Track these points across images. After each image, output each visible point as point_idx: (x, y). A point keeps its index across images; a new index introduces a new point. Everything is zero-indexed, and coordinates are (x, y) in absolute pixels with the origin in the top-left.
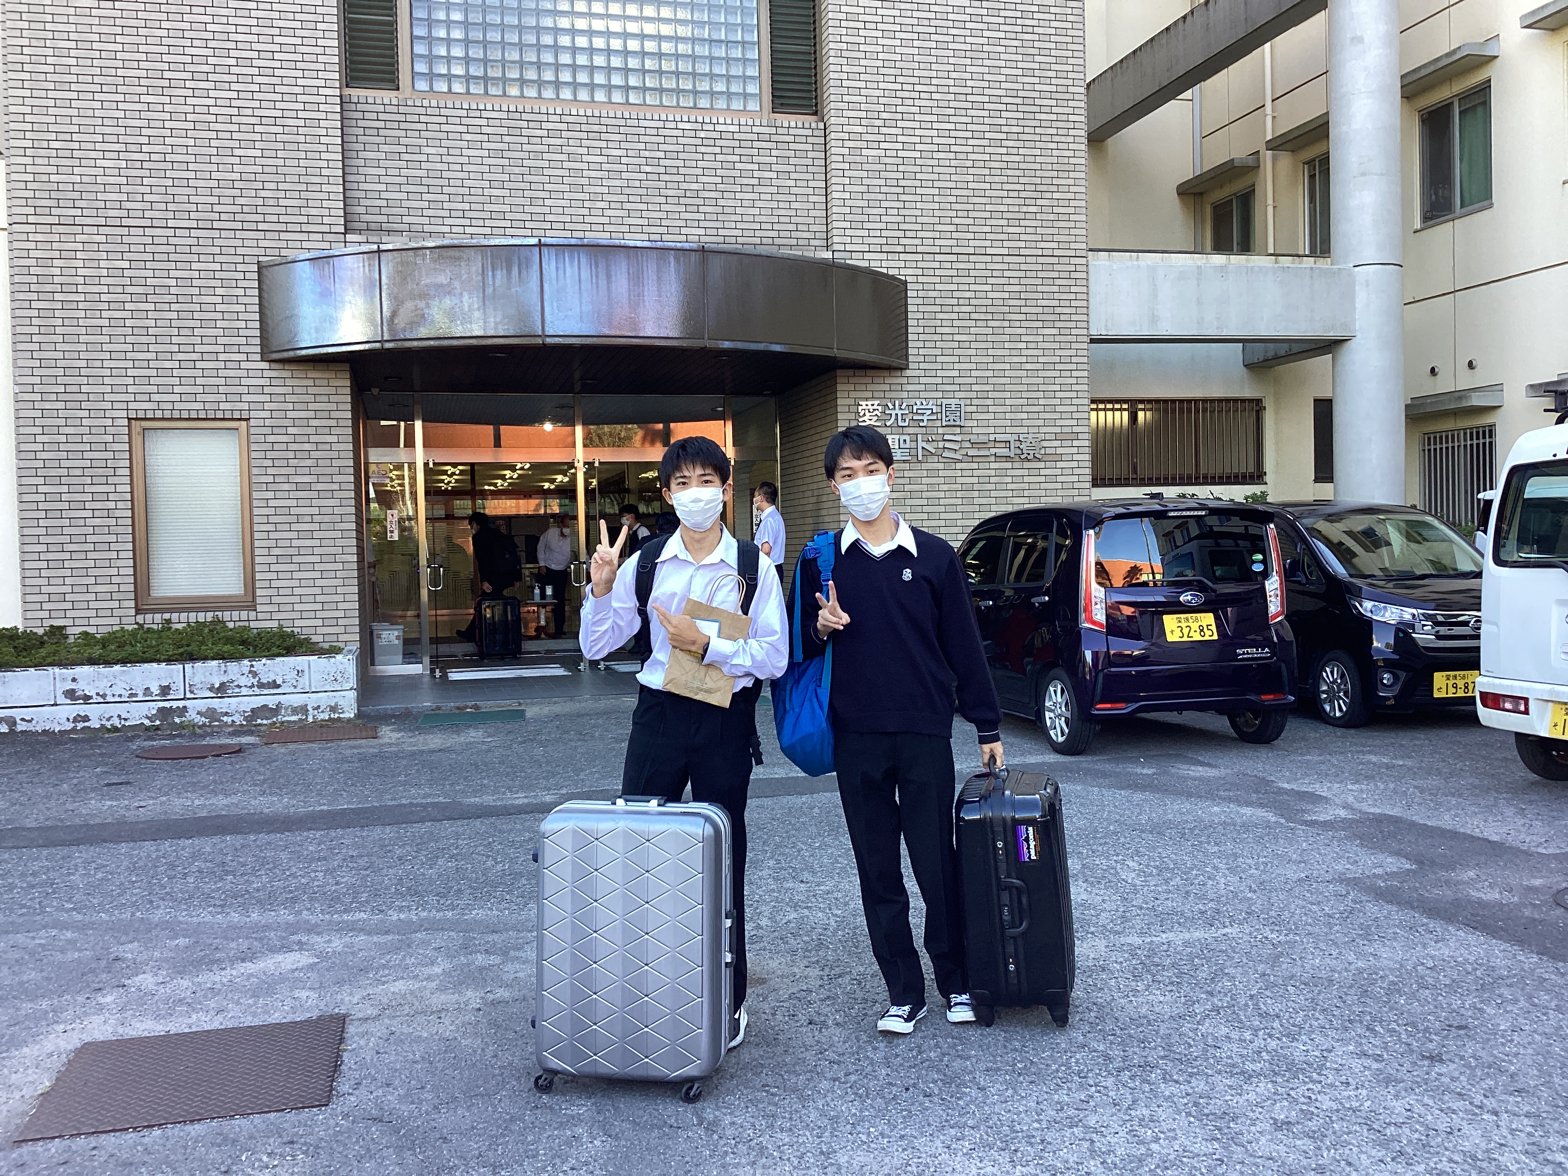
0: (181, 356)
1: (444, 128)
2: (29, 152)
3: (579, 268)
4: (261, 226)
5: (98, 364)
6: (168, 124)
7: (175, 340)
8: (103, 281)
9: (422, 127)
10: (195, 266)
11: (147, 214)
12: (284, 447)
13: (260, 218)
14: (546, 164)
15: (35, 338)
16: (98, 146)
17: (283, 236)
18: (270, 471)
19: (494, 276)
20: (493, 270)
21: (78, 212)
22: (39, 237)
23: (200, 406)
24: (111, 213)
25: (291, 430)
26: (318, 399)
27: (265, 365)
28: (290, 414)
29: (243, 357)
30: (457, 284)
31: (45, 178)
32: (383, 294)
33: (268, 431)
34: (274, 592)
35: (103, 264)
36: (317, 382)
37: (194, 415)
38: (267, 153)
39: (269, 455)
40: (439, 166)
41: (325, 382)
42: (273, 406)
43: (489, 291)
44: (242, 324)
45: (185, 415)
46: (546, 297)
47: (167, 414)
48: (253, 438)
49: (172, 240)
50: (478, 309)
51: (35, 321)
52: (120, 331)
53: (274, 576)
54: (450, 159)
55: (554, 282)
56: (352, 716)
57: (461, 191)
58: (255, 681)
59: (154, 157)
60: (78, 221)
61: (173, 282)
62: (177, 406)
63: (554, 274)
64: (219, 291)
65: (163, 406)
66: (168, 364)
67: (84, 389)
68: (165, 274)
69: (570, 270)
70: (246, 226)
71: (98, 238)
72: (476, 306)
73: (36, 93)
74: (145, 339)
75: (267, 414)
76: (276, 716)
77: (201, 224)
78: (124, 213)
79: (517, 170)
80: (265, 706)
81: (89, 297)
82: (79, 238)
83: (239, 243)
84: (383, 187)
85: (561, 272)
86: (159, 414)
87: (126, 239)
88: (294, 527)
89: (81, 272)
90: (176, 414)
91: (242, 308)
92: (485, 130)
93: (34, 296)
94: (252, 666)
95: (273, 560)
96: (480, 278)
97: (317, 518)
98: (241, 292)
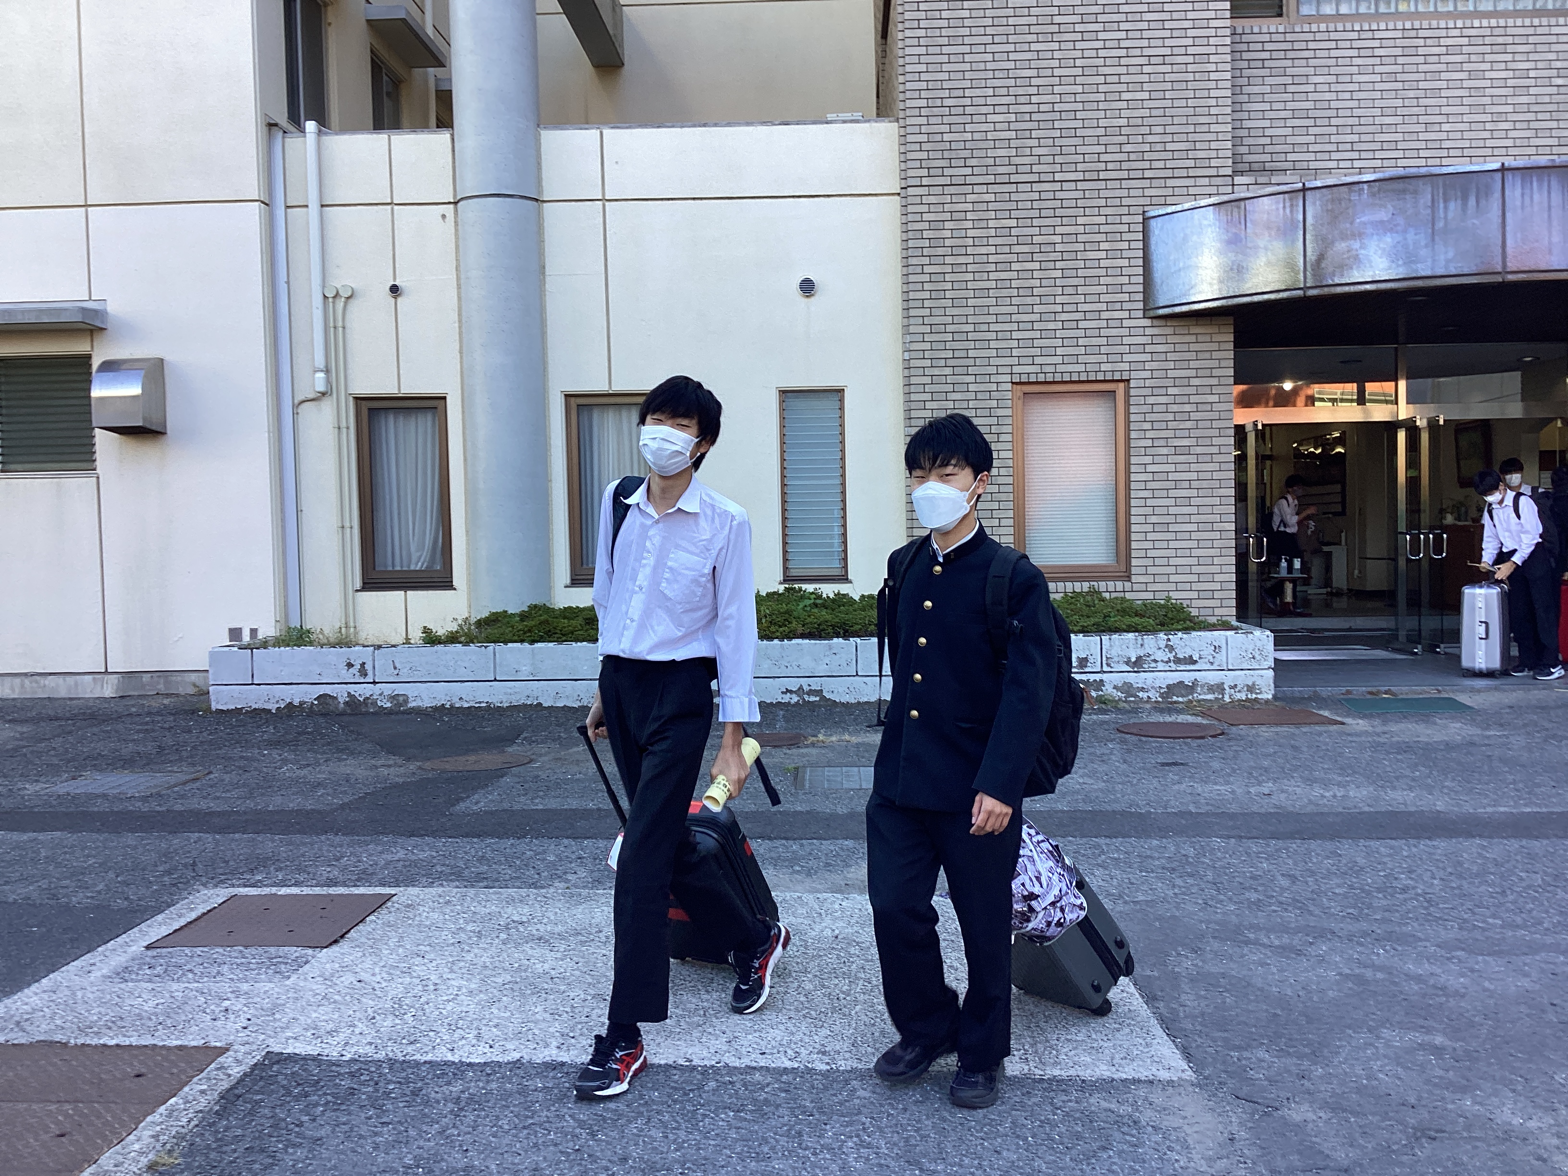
0: (1064, 316)
1: (1334, 53)
2: (924, 112)
3: (1549, 193)
4: (1148, 174)
5: (985, 327)
6: (1057, 72)
7: (1059, 299)
8: (992, 241)
9: (1310, 54)
10: (1080, 220)
11: (1035, 168)
12: (1163, 408)
13: (1147, 165)
14: (1444, 84)
15: (927, 304)
16: (989, 101)
17: (1170, 183)
18: (1149, 434)
19: (1446, 208)
20: (1446, 201)
21: (968, 171)
22: (932, 199)
23: (1082, 368)
24: (1001, 170)
25: (1171, 391)
26: (1200, 356)
27: (1147, 322)
28: (1171, 374)
29: (1126, 314)
30: (1400, 220)
31: (938, 137)
32: (1308, 237)
33: (1148, 391)
34: (1150, 562)
35: (991, 224)
36: (1200, 338)
37: (1075, 377)
38: (1154, 95)
39: (1149, 417)
40: (1327, 96)
41: (1208, 338)
42: (1154, 365)
43: (1440, 224)
44: (1125, 280)
45: (1067, 378)
46: (1508, 228)
47: (1050, 378)
48: (1132, 401)
49: (1059, 195)
50: (1426, 246)
51: (927, 286)
52: (1005, 293)
53: (1149, 545)
54: (1340, 87)
55: (1519, 211)
56: (1270, 697)
57: (1350, 121)
58: (1171, 656)
59: (1043, 108)
60: (969, 180)
61: (1058, 239)
62: (1060, 368)
63: (1518, 203)
64: (1103, 246)
65: (1046, 369)
66: (1051, 326)
67: (971, 353)
68: (1051, 230)
69: (1539, 196)
70: (1133, 174)
71: (987, 197)
72: (1423, 243)
73: (931, 50)
74: (1029, 300)
75: (1148, 374)
76: (1192, 694)
77: (1088, 176)
78: (1012, 169)
79: (1411, 94)
80: (1182, 682)
81: (978, 259)
82: (970, 198)
83: (1125, 193)
84: (1267, 123)
85: (1527, 199)
86: (1041, 378)
87: (1014, 197)
88: (1172, 493)
89: (971, 233)
90: (1058, 378)
91: (1125, 262)
92: (1378, 52)
93: (926, 260)
94: (1169, 640)
95: (1150, 528)
96: (1429, 211)
97: (1195, 484)
98: (1125, 245)
